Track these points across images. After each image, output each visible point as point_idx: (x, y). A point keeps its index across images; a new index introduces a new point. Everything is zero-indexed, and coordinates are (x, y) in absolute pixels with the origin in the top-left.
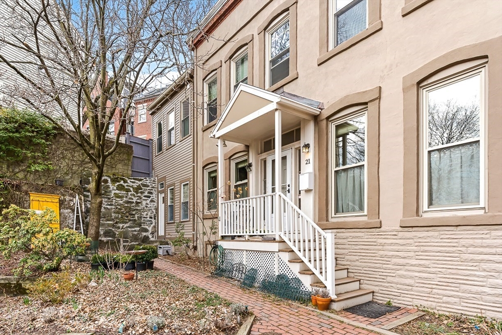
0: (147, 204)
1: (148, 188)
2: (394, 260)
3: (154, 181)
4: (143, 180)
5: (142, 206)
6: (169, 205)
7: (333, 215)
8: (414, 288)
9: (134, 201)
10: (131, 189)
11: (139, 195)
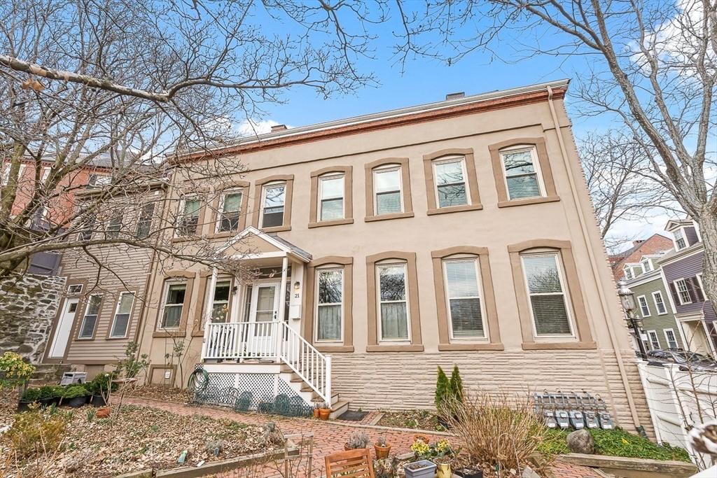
0: (43, 312)
1: (51, 290)
2: (363, 376)
3: (61, 281)
4: (46, 278)
5: (34, 315)
6: (85, 315)
7: (316, 341)
8: (377, 396)
9: (24, 307)
10: (25, 290)
11: (34, 298)
